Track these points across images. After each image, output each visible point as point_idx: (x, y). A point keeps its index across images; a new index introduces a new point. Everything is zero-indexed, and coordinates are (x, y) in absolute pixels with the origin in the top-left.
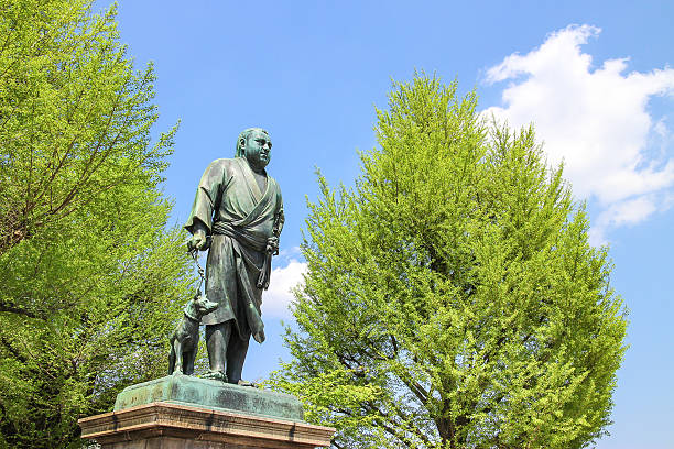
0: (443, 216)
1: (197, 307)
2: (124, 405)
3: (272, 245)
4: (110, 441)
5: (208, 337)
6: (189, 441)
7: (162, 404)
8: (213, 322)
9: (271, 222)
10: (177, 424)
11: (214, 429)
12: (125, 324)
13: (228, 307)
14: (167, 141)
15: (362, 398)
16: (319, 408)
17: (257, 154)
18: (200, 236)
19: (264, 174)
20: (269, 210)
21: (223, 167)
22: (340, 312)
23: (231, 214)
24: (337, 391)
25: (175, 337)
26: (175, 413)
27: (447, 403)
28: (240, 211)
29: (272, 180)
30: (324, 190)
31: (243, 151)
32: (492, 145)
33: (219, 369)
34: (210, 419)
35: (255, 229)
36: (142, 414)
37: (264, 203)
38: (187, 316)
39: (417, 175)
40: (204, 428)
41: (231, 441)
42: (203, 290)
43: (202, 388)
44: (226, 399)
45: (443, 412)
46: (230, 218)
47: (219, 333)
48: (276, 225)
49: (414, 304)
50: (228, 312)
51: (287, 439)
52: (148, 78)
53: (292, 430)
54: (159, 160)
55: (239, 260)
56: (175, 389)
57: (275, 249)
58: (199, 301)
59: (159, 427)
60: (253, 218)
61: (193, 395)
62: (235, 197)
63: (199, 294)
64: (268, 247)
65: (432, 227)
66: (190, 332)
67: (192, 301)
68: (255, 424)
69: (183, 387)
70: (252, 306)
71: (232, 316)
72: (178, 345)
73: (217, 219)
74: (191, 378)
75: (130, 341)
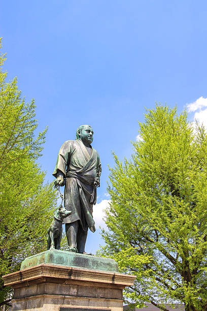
0: (176, 170)
1: (60, 214)
2: (25, 267)
3: (97, 181)
4: (19, 287)
5: (67, 230)
6: (60, 285)
7: (45, 265)
8: (69, 222)
9: (95, 170)
10: (53, 276)
11: (72, 278)
12: (26, 231)
13: (76, 214)
14: (42, 137)
15: (144, 262)
16: (122, 268)
17: (86, 137)
18: (60, 178)
19: (91, 147)
20: (94, 164)
21: (70, 144)
22: (129, 219)
23: (75, 167)
24: (131, 259)
25: (50, 230)
26: (52, 269)
27: (187, 263)
28: (80, 165)
29: (94, 150)
30: (117, 161)
31: (80, 136)
32: (197, 134)
33: (73, 246)
34: (70, 272)
35: (87, 174)
36: (35, 271)
37: (92, 160)
38: (55, 219)
39: (162, 150)
40: (67, 277)
41: (82, 284)
42: (63, 205)
43: (65, 256)
44: (78, 261)
45: (185, 268)
46: (75, 169)
47: (72, 228)
48: (98, 172)
49: (166, 213)
50: (76, 217)
51: (111, 282)
52: (32, 107)
53: (113, 278)
54: (38, 146)
55: (81, 190)
56: (51, 256)
57: (98, 184)
58: (62, 211)
59: (43, 277)
60: (86, 169)
61: (61, 260)
62: (77, 158)
63: (61, 207)
64: (95, 182)
65: (172, 175)
66: (58, 227)
67: (58, 211)
68: (94, 275)
69: (56, 256)
70: (88, 213)
71: (79, 219)
72: (52, 234)
73: (69, 170)
74: (59, 251)
75: (28, 239)
